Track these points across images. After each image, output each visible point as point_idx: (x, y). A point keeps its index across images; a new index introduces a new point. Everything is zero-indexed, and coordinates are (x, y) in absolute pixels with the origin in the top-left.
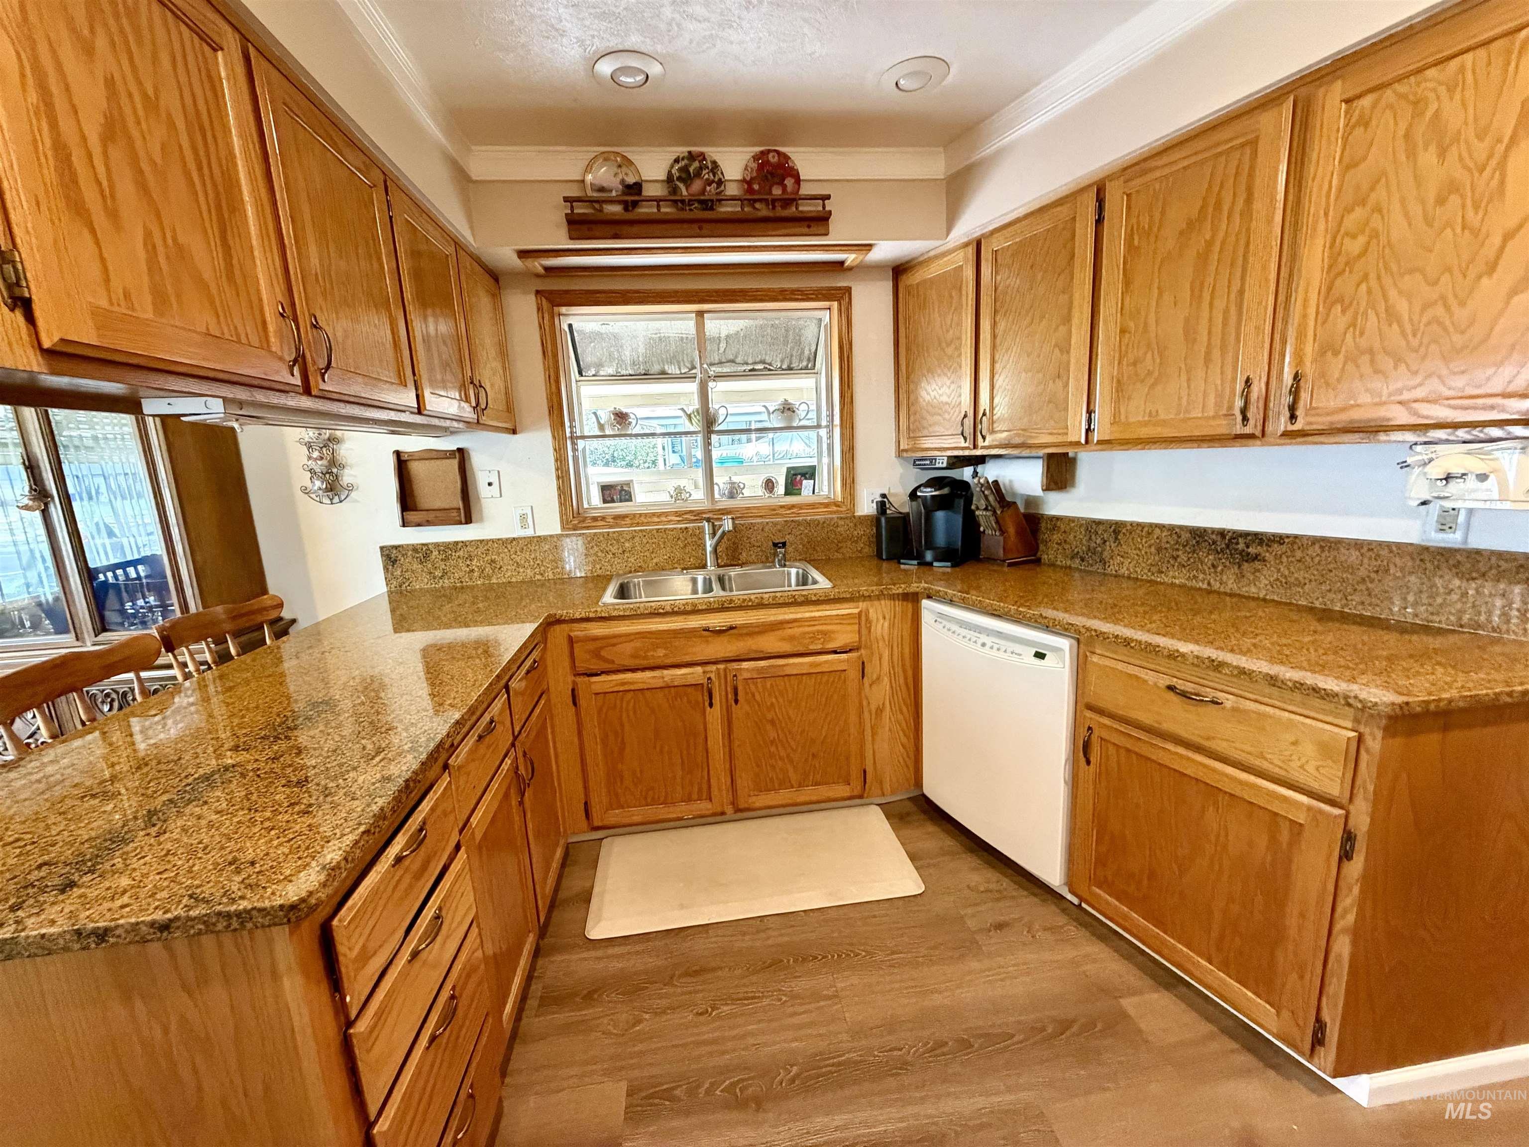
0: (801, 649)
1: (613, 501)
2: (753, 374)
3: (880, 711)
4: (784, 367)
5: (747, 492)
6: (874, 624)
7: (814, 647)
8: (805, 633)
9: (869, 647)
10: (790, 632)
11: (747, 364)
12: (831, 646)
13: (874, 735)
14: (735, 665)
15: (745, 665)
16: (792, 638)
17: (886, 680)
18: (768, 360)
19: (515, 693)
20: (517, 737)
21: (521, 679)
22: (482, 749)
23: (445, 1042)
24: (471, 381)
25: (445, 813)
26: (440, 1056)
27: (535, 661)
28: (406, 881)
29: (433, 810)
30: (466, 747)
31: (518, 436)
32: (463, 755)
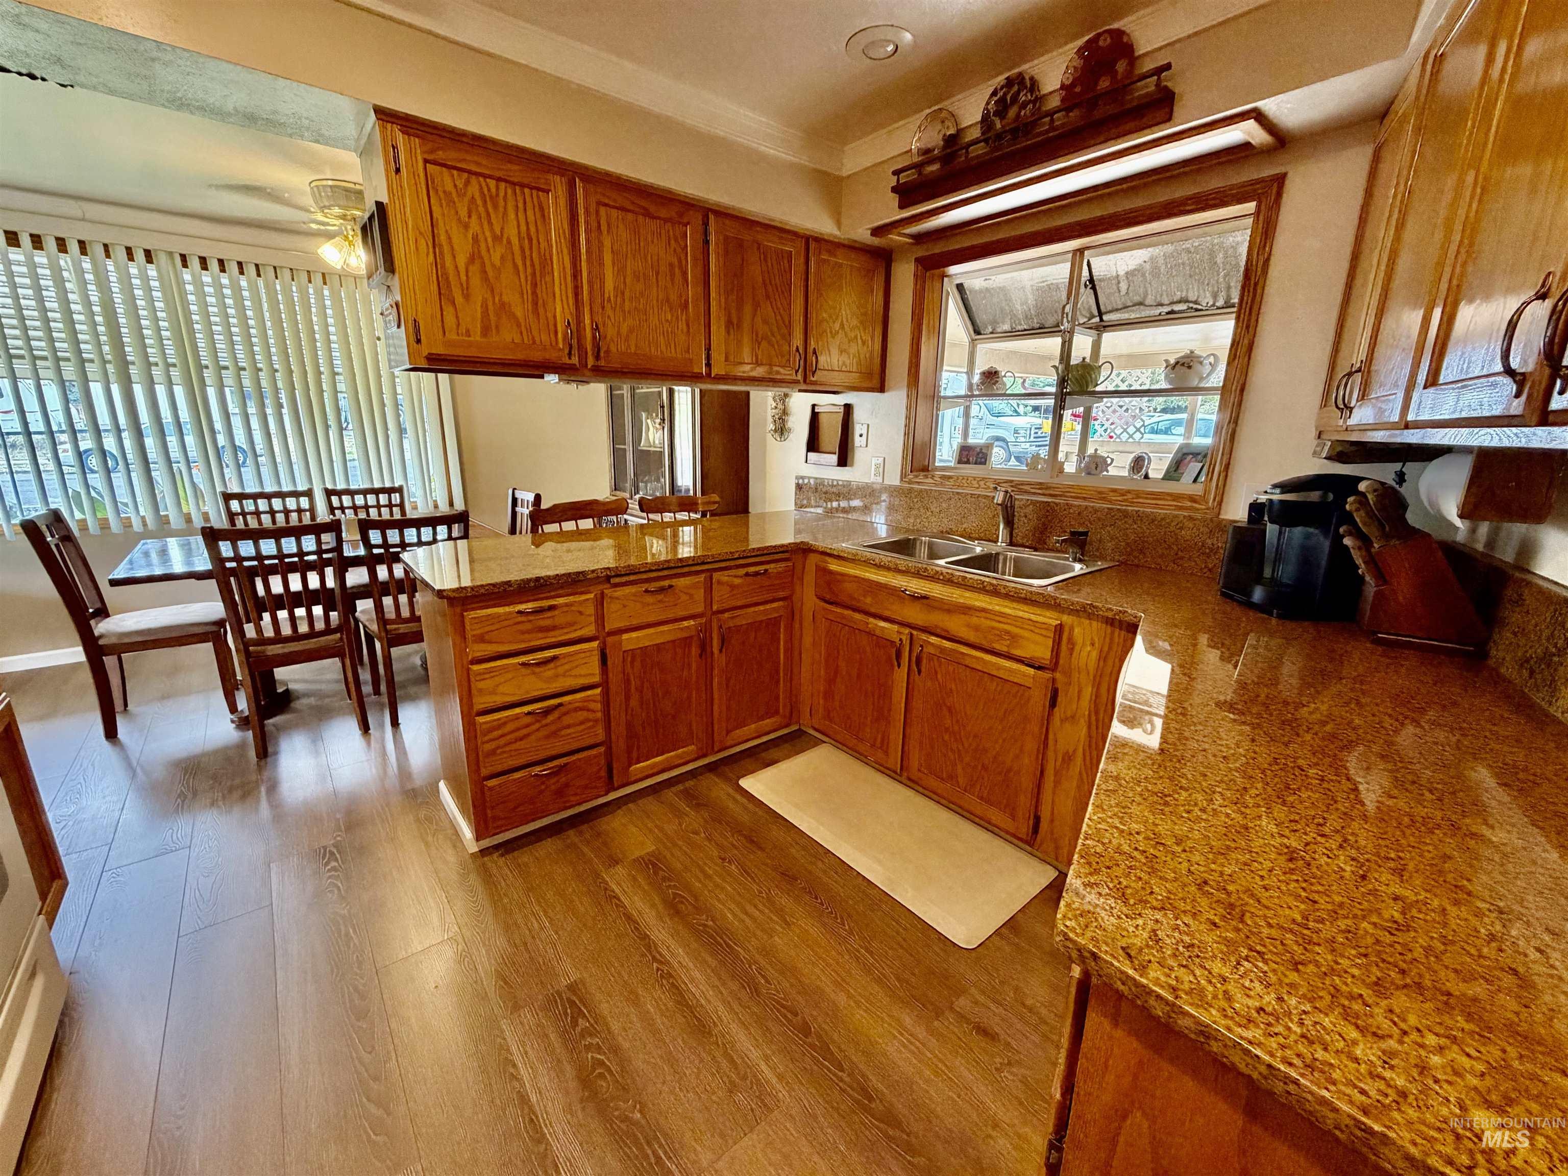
0: (985, 644)
1: (968, 462)
2: (1172, 317)
3: (1068, 758)
4: (1220, 303)
5: (1112, 471)
6: (1077, 648)
7: (997, 646)
8: (993, 628)
9: (1068, 674)
10: (974, 620)
11: (1162, 305)
12: (1017, 652)
13: (1057, 783)
14: (924, 636)
15: (933, 639)
16: (977, 629)
17: (1083, 723)
18: (1192, 297)
19: (719, 582)
20: (715, 613)
21: (736, 576)
22: (650, 599)
23: (544, 722)
24: (797, 350)
25: (581, 613)
26: (537, 725)
27: (766, 570)
28: (528, 626)
29: (566, 605)
30: (628, 590)
31: (886, 394)
32: (620, 592)
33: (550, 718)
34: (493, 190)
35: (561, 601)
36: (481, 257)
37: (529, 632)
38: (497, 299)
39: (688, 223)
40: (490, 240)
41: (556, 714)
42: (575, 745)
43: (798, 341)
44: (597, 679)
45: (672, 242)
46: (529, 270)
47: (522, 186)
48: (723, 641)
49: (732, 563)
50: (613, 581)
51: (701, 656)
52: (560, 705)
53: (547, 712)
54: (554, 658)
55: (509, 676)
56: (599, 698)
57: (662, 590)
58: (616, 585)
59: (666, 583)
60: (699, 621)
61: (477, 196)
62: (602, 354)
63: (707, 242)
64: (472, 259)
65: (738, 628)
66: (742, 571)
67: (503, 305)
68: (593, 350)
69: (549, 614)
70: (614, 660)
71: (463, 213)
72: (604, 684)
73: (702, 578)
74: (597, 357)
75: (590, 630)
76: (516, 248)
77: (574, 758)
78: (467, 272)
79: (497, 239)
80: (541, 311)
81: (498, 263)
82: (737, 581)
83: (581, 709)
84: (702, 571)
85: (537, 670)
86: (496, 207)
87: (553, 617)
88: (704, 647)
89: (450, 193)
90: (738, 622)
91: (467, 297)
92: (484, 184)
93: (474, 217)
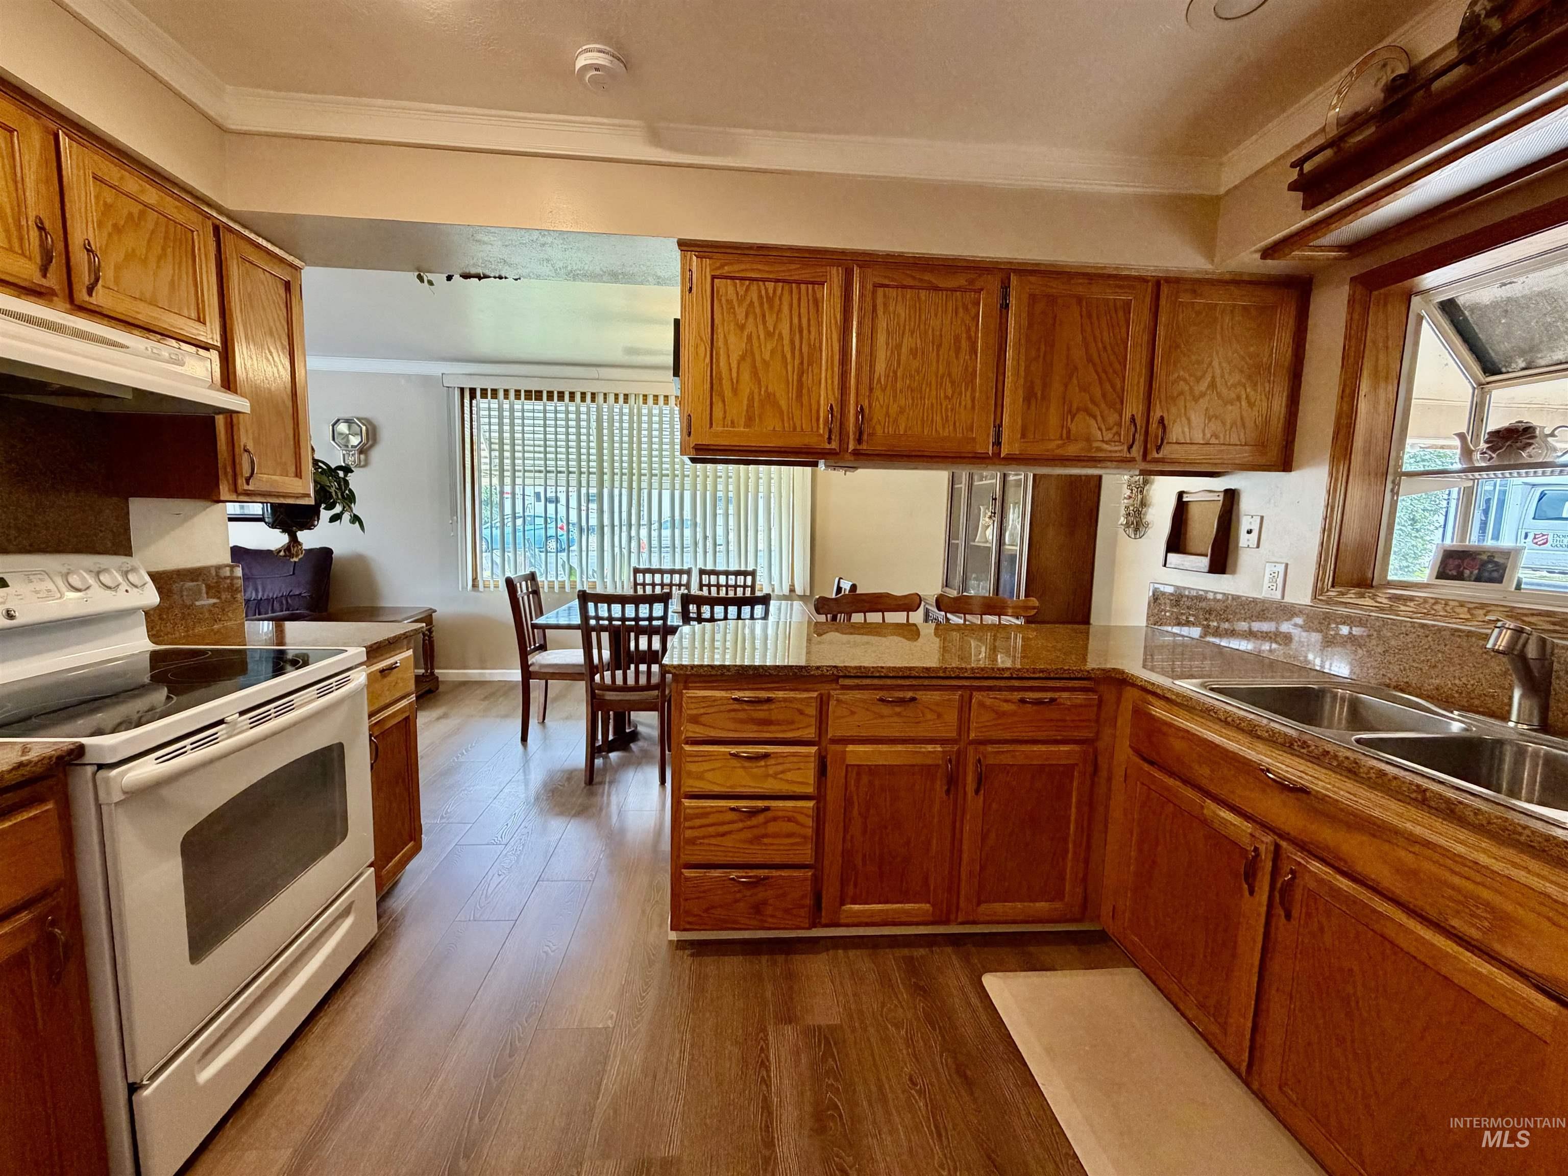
8: (1448, 884)
15: (1315, 866)
19: (981, 705)
20: (971, 743)
21: (1006, 701)
22: (885, 710)
23: (749, 823)
24: (1133, 419)
25: (801, 713)
26: (741, 825)
27: (1053, 700)
28: (742, 715)
29: (785, 700)
30: (858, 694)
31: (1293, 473)
32: (850, 696)
33: (754, 821)
34: (771, 291)
35: (780, 694)
36: (753, 354)
37: (742, 721)
38: (763, 390)
39: (982, 289)
40: (762, 337)
41: (761, 818)
42: (777, 860)
43: (1133, 407)
44: (810, 790)
45: (961, 310)
46: (797, 362)
47: (798, 283)
48: (980, 781)
49: (1002, 683)
50: (842, 681)
51: (948, 792)
52: (767, 809)
53: (754, 812)
54: (766, 756)
55: (718, 764)
56: (810, 812)
57: (902, 702)
58: (844, 687)
59: (909, 694)
60: (948, 748)
61: (755, 299)
62: (865, 437)
63: (1005, 307)
64: (743, 358)
65: (1005, 768)
66: (1017, 696)
67: (768, 395)
68: (854, 434)
69: (765, 707)
70: (835, 774)
71: (741, 317)
72: (819, 797)
73: (957, 696)
74: (859, 441)
75: (810, 733)
76: (786, 341)
77: (775, 873)
78: (738, 368)
79: (769, 335)
80: (805, 399)
81: (767, 357)
82: (1006, 707)
83: (790, 820)
84: (960, 687)
85: (747, 764)
86: (771, 307)
87: (769, 710)
88: (953, 781)
89: (732, 301)
90: (1007, 760)
91: (735, 391)
92: (763, 288)
93: (751, 320)
